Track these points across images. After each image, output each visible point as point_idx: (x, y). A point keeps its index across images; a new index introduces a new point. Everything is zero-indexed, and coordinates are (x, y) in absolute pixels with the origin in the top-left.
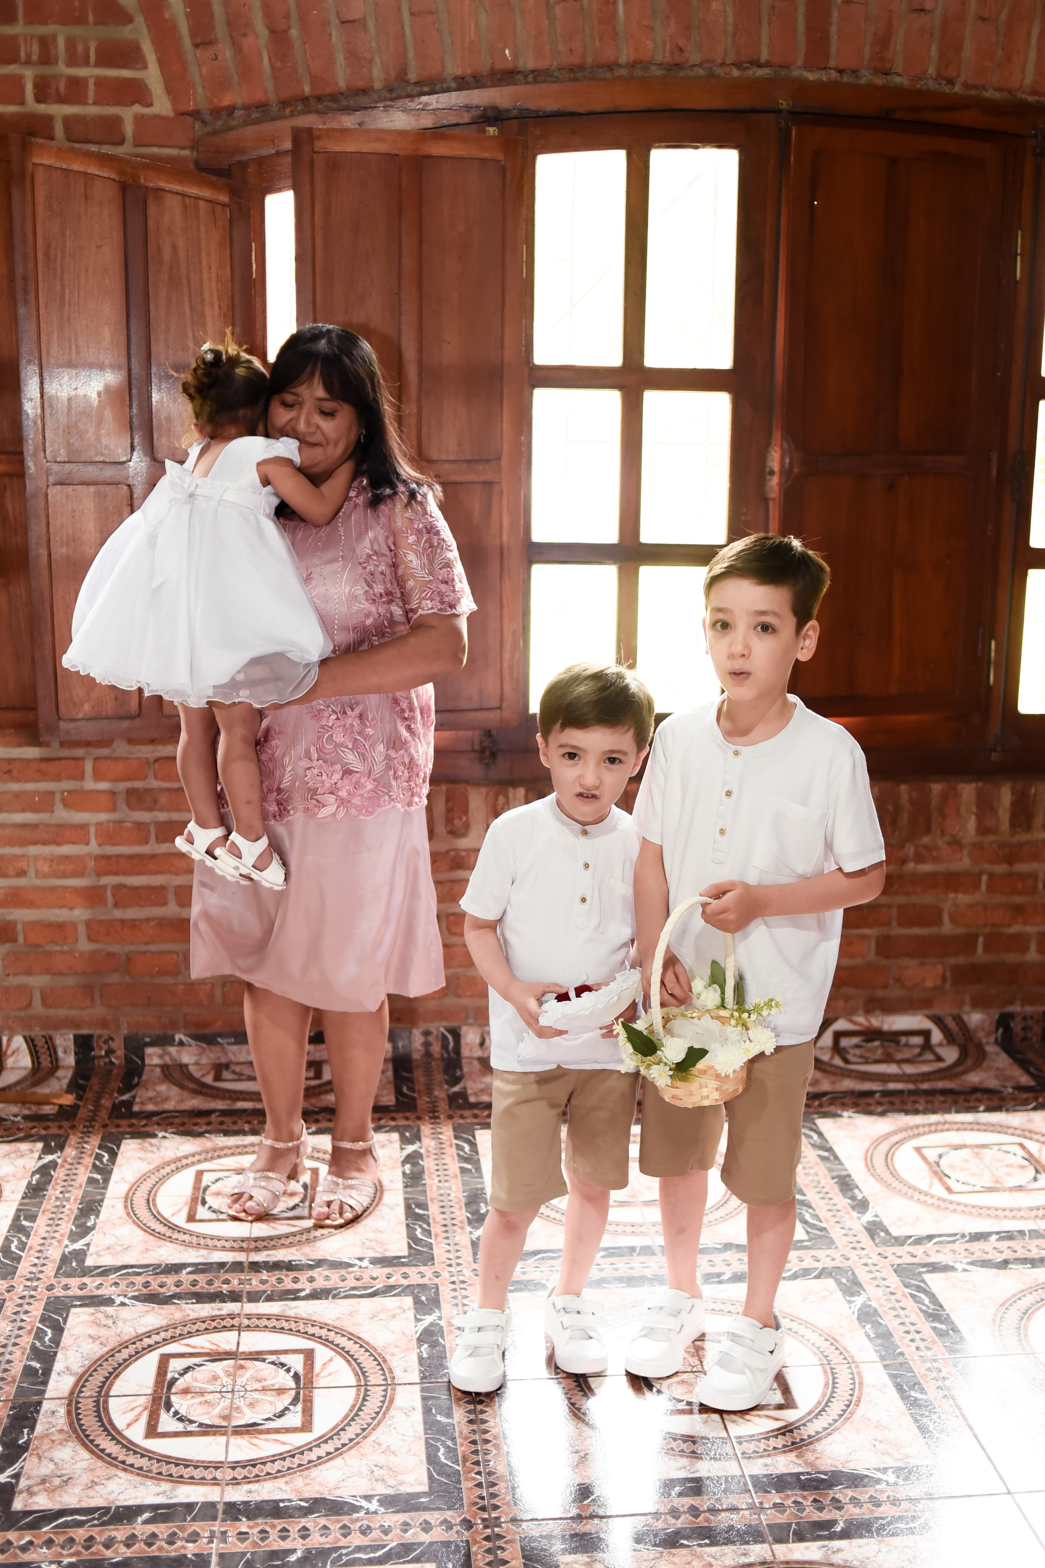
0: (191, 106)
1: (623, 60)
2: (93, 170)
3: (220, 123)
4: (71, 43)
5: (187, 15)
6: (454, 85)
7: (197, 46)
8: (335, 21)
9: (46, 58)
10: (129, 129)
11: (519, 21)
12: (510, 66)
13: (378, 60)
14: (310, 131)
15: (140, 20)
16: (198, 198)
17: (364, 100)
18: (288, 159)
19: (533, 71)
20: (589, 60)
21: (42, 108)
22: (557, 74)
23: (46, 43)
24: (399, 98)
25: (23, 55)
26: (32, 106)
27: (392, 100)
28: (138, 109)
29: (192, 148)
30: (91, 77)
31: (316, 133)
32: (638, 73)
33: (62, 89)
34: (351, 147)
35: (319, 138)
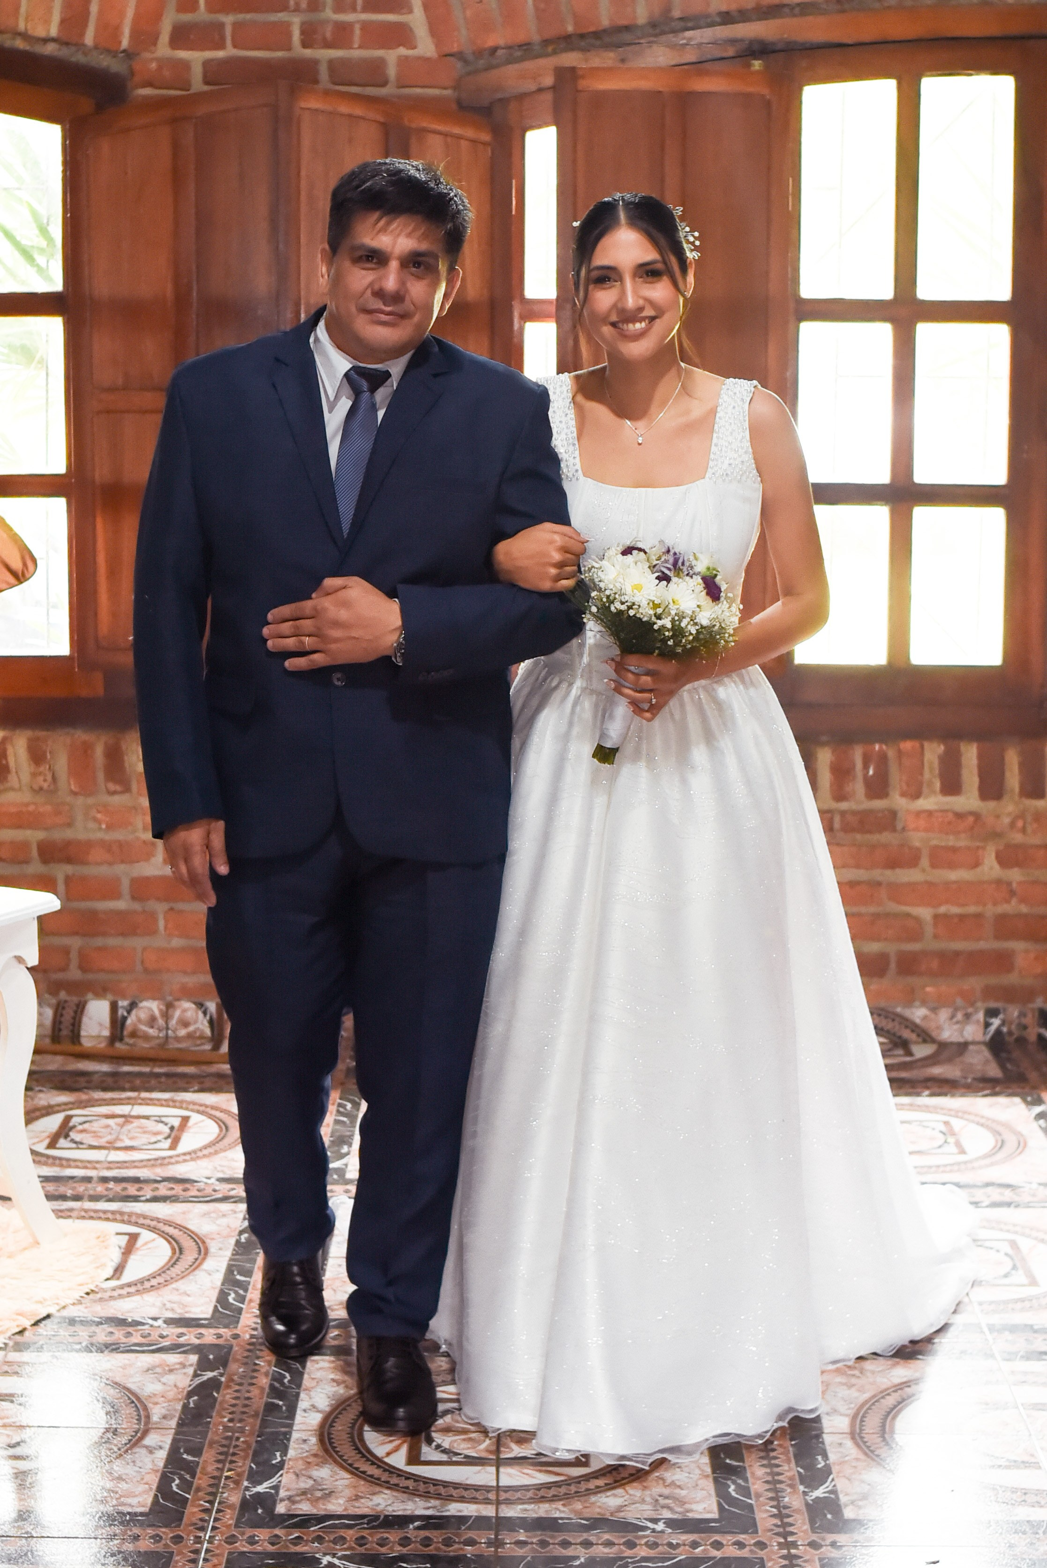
0: (455, 48)
2: (358, 111)
3: (482, 62)
6: (718, 19)
9: (315, 5)
10: (392, 72)
14: (573, 69)
16: (459, 137)
17: (627, 37)
18: (548, 97)
19: (800, 4)
21: (308, 53)
22: (824, 6)
24: (663, 33)
25: (291, 3)
26: (299, 51)
27: (656, 36)
28: (402, 51)
29: (455, 88)
30: (358, 22)
31: (580, 72)
32: (908, 3)
33: (328, 35)
34: (613, 85)
35: (583, 77)
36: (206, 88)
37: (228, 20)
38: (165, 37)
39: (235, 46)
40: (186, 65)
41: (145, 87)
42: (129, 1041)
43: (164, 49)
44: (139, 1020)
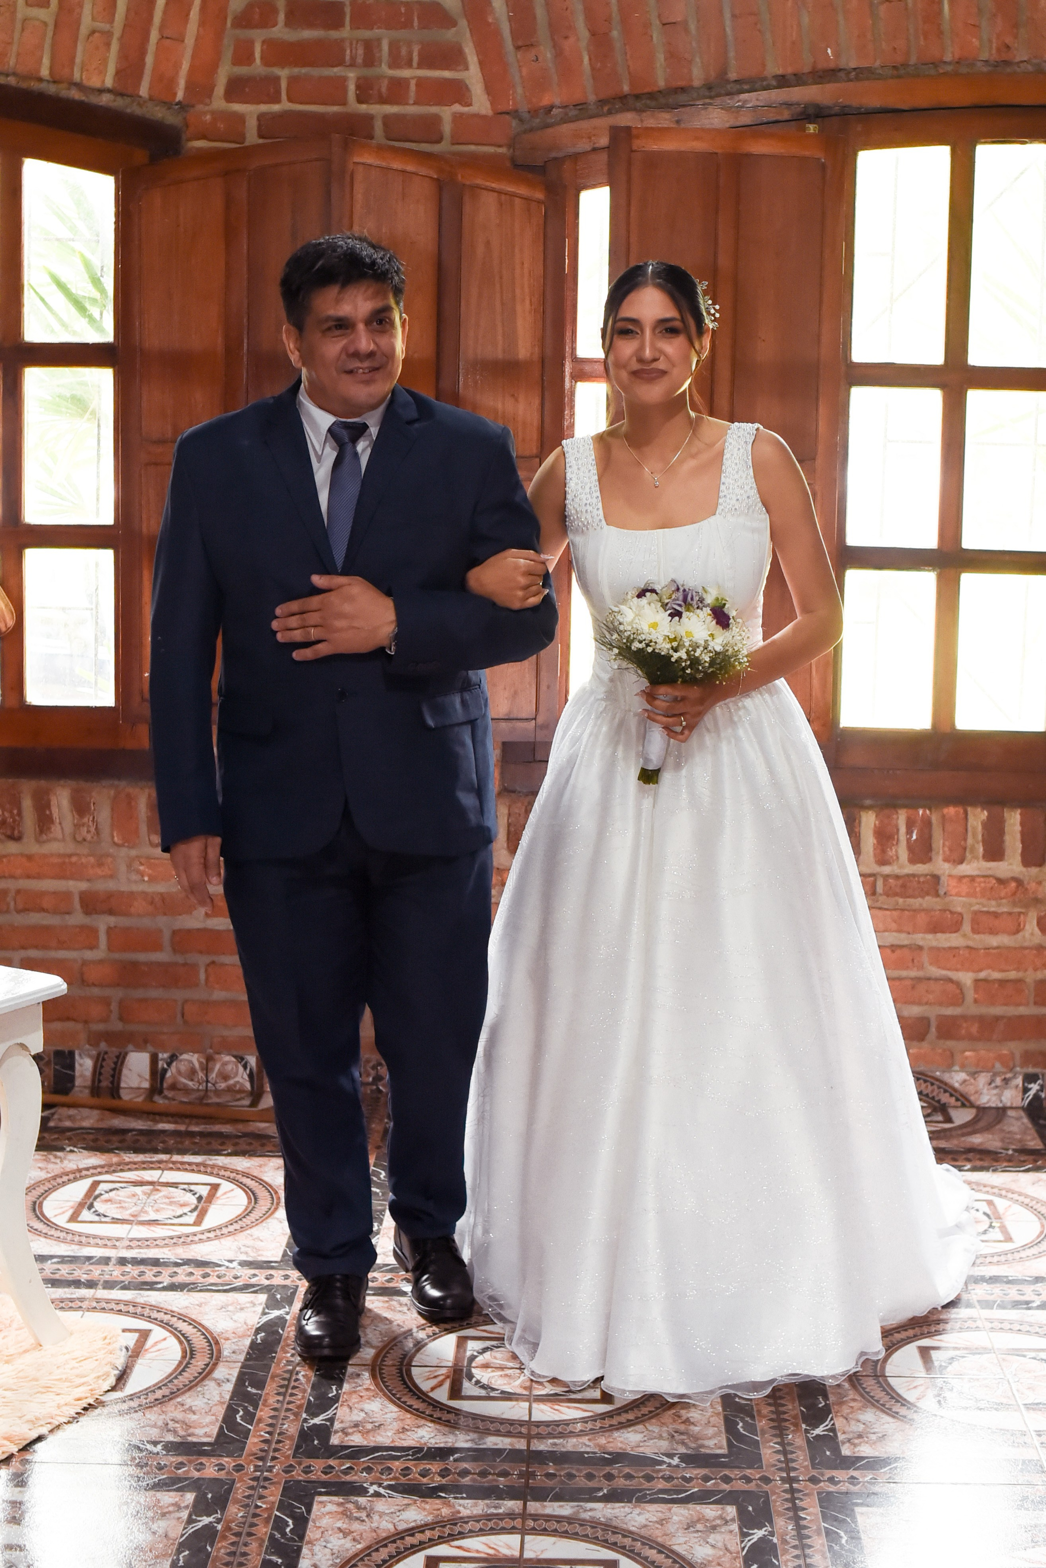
0: (511, 106)
1: (948, 58)
2: (410, 167)
3: (538, 120)
4: (394, 46)
5: (510, 19)
6: (774, 83)
7: (518, 48)
8: (656, 22)
9: (370, 60)
10: (447, 128)
11: (842, 21)
12: (832, 65)
13: (698, 60)
14: (628, 129)
15: (463, 23)
16: (513, 195)
17: (682, 98)
18: (604, 157)
19: (855, 69)
20: (913, 60)
21: (363, 108)
22: (879, 72)
23: (370, 47)
24: (719, 95)
25: (348, 58)
26: (354, 106)
27: (711, 98)
28: (457, 108)
29: (509, 146)
30: (412, 78)
31: (634, 132)
32: (963, 70)
33: (384, 90)
34: (669, 145)
35: (637, 137)
36: (261, 141)
37: (283, 73)
38: (220, 89)
39: (290, 100)
40: (240, 119)
41: (199, 139)
42: (170, 1094)
43: (218, 102)
44: (179, 1072)
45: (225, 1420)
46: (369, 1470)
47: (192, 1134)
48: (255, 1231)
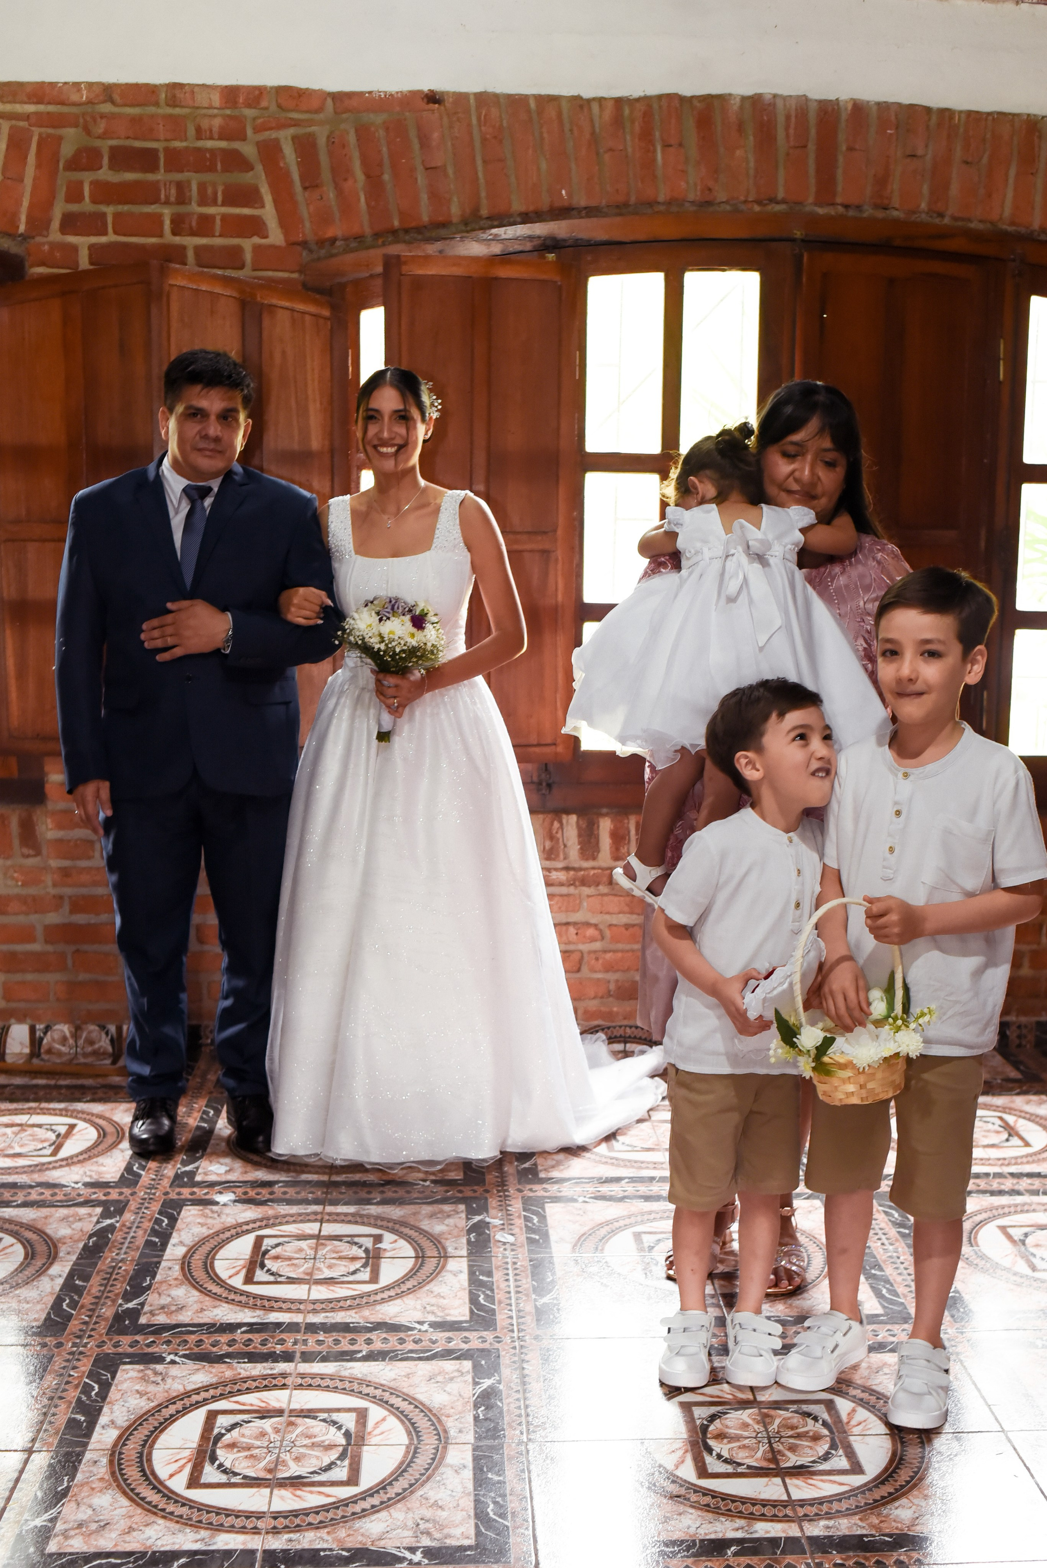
0: (300, 238)
1: (661, 198)
2: (218, 290)
3: (324, 251)
4: (202, 187)
5: (298, 163)
6: (520, 219)
7: (305, 188)
8: (420, 168)
9: (182, 199)
10: (248, 257)
11: (573, 166)
12: (566, 204)
13: (455, 199)
14: (398, 257)
15: (259, 168)
16: (304, 313)
17: (443, 232)
18: (379, 282)
19: (585, 208)
20: (633, 200)
21: (177, 240)
22: (605, 210)
23: (182, 187)
24: (474, 230)
25: (163, 197)
26: (169, 238)
27: (468, 232)
28: (256, 240)
29: (300, 272)
30: (218, 214)
31: (403, 259)
32: (674, 209)
34: (431, 271)
35: (405, 263)
36: (92, 267)
37: (109, 210)
38: (56, 224)
39: (116, 232)
40: (74, 249)
41: (39, 265)
42: (45, 1057)
43: (55, 235)
44: (53, 1040)
45: (52, 1308)
46: (168, 1342)
47: (59, 1087)
48: (100, 1160)
